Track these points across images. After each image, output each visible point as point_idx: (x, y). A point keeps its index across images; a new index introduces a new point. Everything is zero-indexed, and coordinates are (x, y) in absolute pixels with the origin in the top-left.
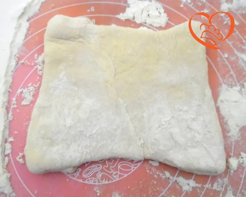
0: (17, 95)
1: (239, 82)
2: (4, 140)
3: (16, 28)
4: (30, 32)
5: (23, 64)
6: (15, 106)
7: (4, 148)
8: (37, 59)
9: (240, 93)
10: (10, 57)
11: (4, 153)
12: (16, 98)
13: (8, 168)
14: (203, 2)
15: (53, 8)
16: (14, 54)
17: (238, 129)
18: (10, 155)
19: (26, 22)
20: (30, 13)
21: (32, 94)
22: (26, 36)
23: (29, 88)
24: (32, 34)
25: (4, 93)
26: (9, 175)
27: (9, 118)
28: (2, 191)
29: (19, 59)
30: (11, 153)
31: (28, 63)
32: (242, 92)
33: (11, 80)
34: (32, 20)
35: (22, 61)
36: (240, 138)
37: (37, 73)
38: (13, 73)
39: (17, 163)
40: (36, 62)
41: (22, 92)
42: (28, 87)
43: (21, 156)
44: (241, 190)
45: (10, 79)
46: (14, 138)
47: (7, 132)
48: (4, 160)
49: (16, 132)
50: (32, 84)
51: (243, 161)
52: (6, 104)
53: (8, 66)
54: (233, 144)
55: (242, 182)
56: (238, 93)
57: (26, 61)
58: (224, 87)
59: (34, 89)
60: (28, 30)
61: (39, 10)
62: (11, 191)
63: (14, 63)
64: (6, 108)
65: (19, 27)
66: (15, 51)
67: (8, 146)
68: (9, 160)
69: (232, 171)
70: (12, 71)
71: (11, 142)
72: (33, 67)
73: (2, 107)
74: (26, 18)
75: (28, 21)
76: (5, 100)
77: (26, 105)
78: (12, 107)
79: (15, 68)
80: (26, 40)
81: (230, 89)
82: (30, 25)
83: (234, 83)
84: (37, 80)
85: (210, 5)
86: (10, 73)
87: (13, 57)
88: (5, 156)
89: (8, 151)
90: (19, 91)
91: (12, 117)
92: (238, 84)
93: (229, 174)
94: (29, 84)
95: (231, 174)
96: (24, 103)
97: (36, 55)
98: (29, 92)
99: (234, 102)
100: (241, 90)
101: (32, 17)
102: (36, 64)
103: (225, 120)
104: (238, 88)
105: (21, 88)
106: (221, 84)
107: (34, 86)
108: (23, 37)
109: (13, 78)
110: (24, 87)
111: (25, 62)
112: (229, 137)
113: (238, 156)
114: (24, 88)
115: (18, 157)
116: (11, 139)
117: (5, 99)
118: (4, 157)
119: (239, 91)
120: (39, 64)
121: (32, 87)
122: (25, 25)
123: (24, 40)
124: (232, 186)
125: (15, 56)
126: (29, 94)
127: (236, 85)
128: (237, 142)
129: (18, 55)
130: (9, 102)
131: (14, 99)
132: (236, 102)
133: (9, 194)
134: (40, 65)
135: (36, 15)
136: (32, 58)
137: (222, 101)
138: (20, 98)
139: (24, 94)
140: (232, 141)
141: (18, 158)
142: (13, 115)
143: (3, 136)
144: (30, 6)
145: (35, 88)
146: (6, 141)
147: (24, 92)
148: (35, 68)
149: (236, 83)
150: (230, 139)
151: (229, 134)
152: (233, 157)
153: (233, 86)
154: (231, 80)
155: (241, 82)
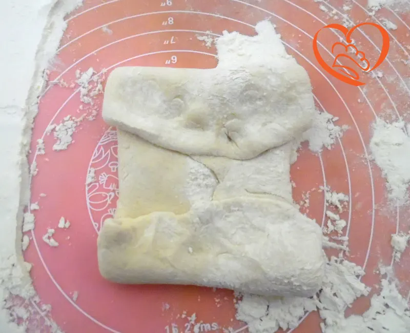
0: (46, 134)
1: (401, 114)
2: (22, 208)
3: (45, 29)
4: (68, 36)
5: (56, 85)
6: (43, 152)
7: (22, 220)
8: (79, 78)
9: (404, 132)
10: (36, 74)
11: (22, 230)
12: (43, 140)
13: (26, 254)
16: (41, 69)
17: (404, 187)
18: (32, 232)
19: (62, 20)
20: (70, 7)
21: (70, 133)
22: (62, 42)
23: (65, 124)
24: (71, 38)
25: (25, 132)
26: (29, 266)
27: (32, 172)
28: (18, 293)
29: (50, 77)
30: (34, 230)
31: (65, 83)
32: (406, 130)
33: (36, 110)
34: (72, 18)
35: (56, 81)
37: (80, 98)
38: (40, 100)
39: (44, 245)
40: (78, 81)
41: (53, 130)
42: (64, 122)
43: (51, 235)
45: (35, 110)
46: (38, 204)
47: (28, 194)
48: (22, 241)
49: (42, 195)
50: (71, 117)
52: (27, 148)
53: (32, 88)
54: (398, 211)
57: (62, 81)
58: (379, 121)
59: (75, 125)
60: (66, 32)
61: (83, 2)
62: (32, 292)
63: (41, 83)
64: (27, 156)
65: (50, 27)
66: (44, 65)
67: (30, 217)
68: (31, 242)
69: (399, 255)
70: (38, 97)
71: (34, 211)
72: (72, 89)
73: (21, 153)
74: (61, 13)
75: (65, 18)
76: (25, 142)
77: (61, 151)
78: (37, 153)
79: (43, 91)
80: (61, 48)
81: (389, 125)
82: (69, 25)
83: (394, 117)
84: (80, 110)
86: (35, 100)
87: (40, 74)
88: (24, 234)
89: (29, 226)
90: (50, 127)
91: (37, 170)
92: (401, 118)
93: (395, 260)
94: (66, 116)
95: (397, 260)
96: (56, 147)
97: (78, 71)
98: (66, 130)
99: (396, 145)
100: (405, 126)
101: (73, 13)
102: (77, 86)
103: (383, 173)
104: (401, 124)
105: (52, 124)
106: (374, 118)
107: (74, 120)
108: (57, 44)
109: (39, 108)
110: (57, 122)
111: (60, 82)
112: (392, 200)
114: (58, 124)
115: (47, 236)
116: (35, 206)
117: (26, 140)
118: (21, 235)
119: (402, 129)
120: (83, 85)
121: (71, 122)
122: (61, 25)
123: (59, 48)
124: (400, 280)
125: (43, 72)
126: (65, 132)
127: (397, 120)
128: (404, 209)
129: (49, 72)
130: (32, 145)
131: (40, 141)
132: (399, 145)
133: (29, 299)
134: (83, 87)
135: (77, 10)
136: (71, 76)
137: (377, 144)
138: (51, 139)
139: (57, 133)
140: (396, 207)
141: (45, 238)
142: (37, 166)
143: (21, 201)
145: (76, 122)
146: (25, 210)
147: (57, 129)
148: (77, 91)
149: (397, 117)
150: (392, 204)
151: (390, 196)
152: (399, 232)
153: (393, 121)
154: (389, 111)
155: (405, 115)
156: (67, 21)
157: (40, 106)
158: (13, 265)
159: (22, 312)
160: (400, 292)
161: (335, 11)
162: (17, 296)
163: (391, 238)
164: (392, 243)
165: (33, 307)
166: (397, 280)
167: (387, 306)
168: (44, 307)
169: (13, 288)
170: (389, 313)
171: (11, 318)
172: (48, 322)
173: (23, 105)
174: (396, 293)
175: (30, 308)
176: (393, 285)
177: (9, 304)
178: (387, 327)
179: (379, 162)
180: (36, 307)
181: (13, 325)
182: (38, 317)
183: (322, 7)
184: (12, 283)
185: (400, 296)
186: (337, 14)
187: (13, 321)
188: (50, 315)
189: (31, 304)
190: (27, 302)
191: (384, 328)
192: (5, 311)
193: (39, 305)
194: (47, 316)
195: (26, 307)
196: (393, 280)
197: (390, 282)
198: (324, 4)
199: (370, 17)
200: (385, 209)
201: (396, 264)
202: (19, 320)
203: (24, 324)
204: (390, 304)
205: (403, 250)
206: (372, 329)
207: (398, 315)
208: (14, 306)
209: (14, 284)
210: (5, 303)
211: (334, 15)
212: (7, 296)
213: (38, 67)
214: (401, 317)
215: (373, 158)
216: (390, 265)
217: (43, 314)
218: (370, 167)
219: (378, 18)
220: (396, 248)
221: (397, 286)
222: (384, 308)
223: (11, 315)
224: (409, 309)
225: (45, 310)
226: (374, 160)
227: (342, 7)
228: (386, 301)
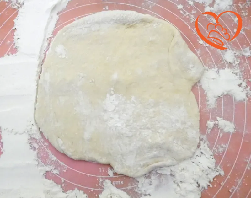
1: (216, 65)
3: (49, 19)
4: (59, 23)
10: (44, 40)
14: (191, 5)
15: (77, 5)
16: (47, 38)
17: (215, 99)
19: (56, 15)
20: (60, 9)
22: (56, 25)
24: (60, 24)
32: (219, 73)
34: (61, 14)
36: (217, 106)
38: (46, 52)
44: (216, 145)
45: (43, 56)
51: (218, 123)
52: (40, 74)
53: (42, 46)
54: (211, 110)
55: (217, 139)
56: (216, 73)
60: (58, 21)
61: (66, 6)
62: (40, 137)
63: (46, 44)
65: (51, 18)
66: (48, 36)
69: (210, 130)
70: (45, 50)
74: (56, 12)
75: (58, 14)
76: (39, 70)
79: (47, 48)
80: (56, 28)
81: (210, 70)
82: (59, 17)
83: (213, 66)
85: (196, 8)
86: (43, 52)
87: (46, 40)
92: (216, 67)
93: (207, 133)
95: (209, 132)
99: (212, 79)
100: (218, 70)
101: (61, 12)
103: (205, 92)
104: (216, 69)
108: (54, 26)
109: (45, 55)
112: (208, 105)
113: (215, 119)
119: (216, 72)
122: (56, 17)
123: (55, 28)
127: (214, 67)
128: (214, 109)
129: (50, 39)
132: (214, 79)
135: (64, 10)
140: (210, 108)
144: (60, 3)
149: (214, 65)
150: (208, 107)
151: (208, 103)
152: (211, 120)
153: (212, 68)
154: (210, 63)
155: (218, 65)
156: (59, 15)
158: (33, 125)
159: (36, 145)
160: (209, 147)
161: (187, 14)
162: (34, 138)
163: (206, 122)
164: (207, 125)
165: (40, 144)
166: (207, 142)
167: (202, 153)
168: (45, 144)
169: (32, 134)
170: (203, 156)
171: (31, 148)
172: (47, 150)
173: (38, 53)
174: (206, 147)
175: (39, 144)
176: (206, 144)
177: (30, 142)
179: (203, 87)
180: (42, 143)
182: (43, 148)
183: (181, 12)
184: (32, 132)
185: (208, 149)
186: (188, 15)
187: (32, 149)
188: (48, 147)
189: (39, 142)
190: (38, 141)
191: (200, 163)
192: (29, 144)
193: (43, 143)
194: (46, 147)
195: (37, 143)
196: (206, 142)
197: (204, 143)
198: (183, 11)
199: (205, 17)
200: (205, 109)
201: (208, 134)
202: (34, 149)
203: (36, 150)
205: (211, 128)
206: (194, 163)
207: (206, 157)
208: (32, 142)
209: (33, 133)
210: (28, 141)
211: (187, 15)
212: (30, 138)
213: (45, 36)
214: (208, 158)
216: (205, 135)
217: (45, 147)
218: (199, 89)
219: (209, 18)
220: (209, 127)
221: (207, 144)
222: (201, 154)
223: (31, 146)
224: (212, 155)
225: (46, 145)
226: (201, 86)
227: (191, 11)
228: (202, 151)
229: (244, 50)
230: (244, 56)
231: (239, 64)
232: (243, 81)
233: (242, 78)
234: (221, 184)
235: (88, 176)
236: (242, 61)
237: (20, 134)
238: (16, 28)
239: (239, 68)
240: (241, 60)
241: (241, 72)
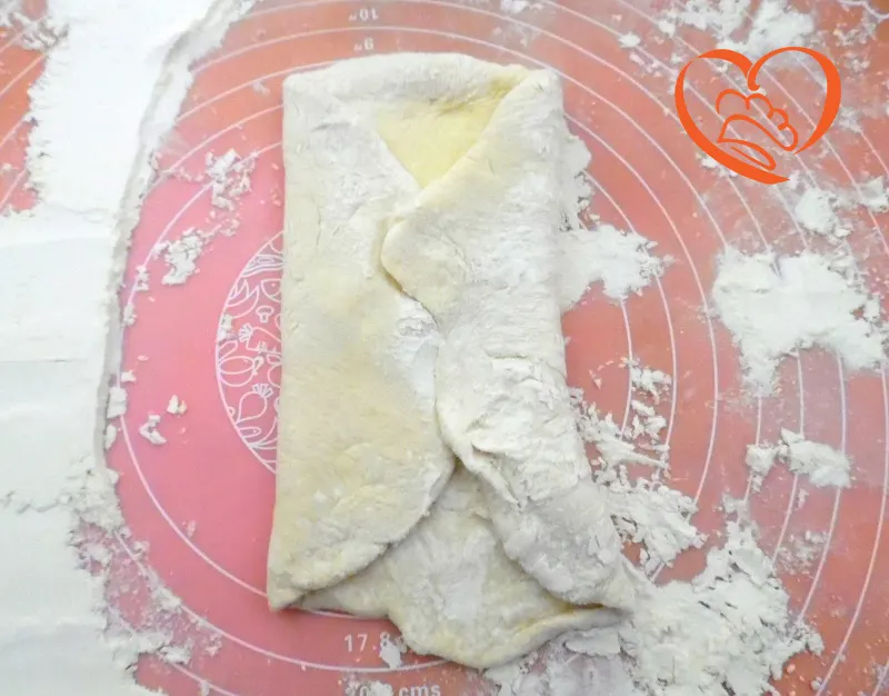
0: (152, 258)
1: (770, 240)
2: (108, 378)
3: (158, 84)
4: (195, 97)
5: (172, 177)
6: (145, 287)
7: (105, 398)
8: (211, 166)
9: (774, 270)
10: (138, 158)
11: (106, 413)
12: (147, 266)
13: (112, 455)
14: (667, 35)
15: (262, 38)
16: (148, 151)
17: (772, 365)
18: (122, 419)
19: (186, 69)
20: (199, 49)
21: (193, 255)
22: (184, 106)
23: (186, 240)
24: (201, 100)
25: (117, 250)
26: (114, 476)
27: (125, 319)
28: (94, 520)
29: (163, 163)
30: (125, 416)
31: (187, 176)
32: (779, 268)
33: (138, 218)
34: (203, 67)
35: (171, 170)
36: (779, 390)
37: (210, 200)
38: (144, 201)
39: (139, 441)
40: (209, 172)
41: (165, 251)
42: (182, 237)
43: (153, 425)
44: (787, 535)
45: (134, 217)
46: (135, 374)
47: (117, 357)
48: (105, 432)
49: (141, 358)
50: (195, 231)
51: (789, 452)
52: (119, 280)
53: (131, 180)
54: (760, 404)
55: (789, 512)
56: (770, 269)
57: (182, 170)
58: (730, 252)
59: (201, 244)
60: (190, 92)
61: (223, 42)
62: (119, 520)
63: (146, 173)
64: (119, 293)
65: (165, 83)
66: (153, 144)
67: (119, 394)
68: (120, 435)
69: (758, 480)
70: (140, 197)
71: (126, 385)
72: (198, 185)
73: (108, 288)
74: (185, 59)
75: (191, 68)
76: (117, 269)
77: (175, 286)
78: (136, 288)
79: (149, 187)
80: (183, 116)
81: (747, 259)
82: (198, 78)
83: (756, 245)
84: (211, 219)
85: (685, 44)
86: (135, 201)
87: (146, 158)
88: (109, 421)
89: (117, 409)
90: (158, 247)
91: (134, 316)
92: (769, 247)
93: (751, 490)
94: (186, 229)
95: (756, 489)
96: (169, 279)
97: (210, 155)
98: (186, 251)
99: (757, 291)
100: (777, 260)
101: (203, 60)
102: (208, 179)
103: (735, 340)
104: (769, 257)
105: (163, 241)
106: (721, 245)
107: (198, 235)
108: (176, 109)
109: (141, 214)
110: (171, 237)
111: (178, 173)
112: (748, 386)
113: (774, 438)
114: (173, 242)
115: (146, 426)
116: (128, 376)
117: (120, 266)
118: (103, 423)
119: (771, 265)
120: (217, 178)
121: (194, 239)
122: (183, 79)
123: (179, 116)
124: (760, 523)
125: (151, 155)
126: (184, 255)
127: (761, 250)
128: (771, 402)
129: (160, 156)
130: (128, 275)
131: (142, 269)
132: (764, 291)
133: (113, 531)
134: (219, 182)
135: (213, 54)
136: (197, 162)
137: (724, 290)
138: (160, 266)
139: (171, 256)
140: (757, 399)
141: (143, 431)
142: (135, 311)
143: (106, 365)
144: (199, 28)
145: (204, 240)
146: (112, 381)
147: (171, 249)
148: (206, 187)
149: (762, 244)
150: (749, 394)
151: (745, 378)
152: (761, 442)
153: (756, 252)
154: (747, 235)
155: (776, 242)
156: (194, 72)
157: (145, 210)
158: (89, 472)
159: (100, 553)
160: (760, 545)
161: (656, 63)
162: (93, 525)
163: (745, 451)
164: (748, 461)
165: (119, 546)
166: (754, 525)
167: (735, 566)
168: (138, 545)
169: (88, 510)
170: (739, 580)
171: (82, 561)
172: (143, 571)
173: (115, 207)
174: (750, 545)
175: (113, 547)
176: (748, 531)
177: (79, 539)
178: (733, 603)
179: (727, 320)
180: (125, 546)
181: (84, 575)
182: (127, 562)
183: (634, 57)
184: (85, 503)
185: (758, 552)
186: (660, 69)
187: (84, 567)
188: (147, 558)
189: (115, 540)
190: (109, 536)
191: (729, 605)
192: (71, 549)
193: (129, 542)
194: (141, 561)
195: (107, 545)
196: (749, 524)
197: (742, 527)
198: (637, 52)
199: (719, 74)
200: (736, 401)
201: (754, 497)
202: (95, 566)
203: (102, 571)
204: (740, 565)
205: (766, 473)
206: (707, 606)
207: (753, 583)
208: (87, 541)
209: (89, 504)
210: (71, 535)
211: (655, 70)
212: (76, 523)
213: (143, 146)
214: (760, 588)
215: (718, 313)
216: (742, 498)
217: (135, 557)
218: (711, 329)
219: (733, 76)
220: (755, 468)
221: (754, 535)
222: (730, 569)
223: (82, 557)
224: (774, 574)
225: (139, 550)
226: (718, 317)
227: (670, 57)
228: (734, 558)
229: (863, 189)
230: (863, 207)
231: (849, 237)
232: (870, 297)
233: (862, 288)
234: (815, 684)
235: (304, 668)
236: (861, 224)
237: (41, 510)
238: (37, 118)
239: (849, 250)
240: (853, 222)
241: (860, 264)
